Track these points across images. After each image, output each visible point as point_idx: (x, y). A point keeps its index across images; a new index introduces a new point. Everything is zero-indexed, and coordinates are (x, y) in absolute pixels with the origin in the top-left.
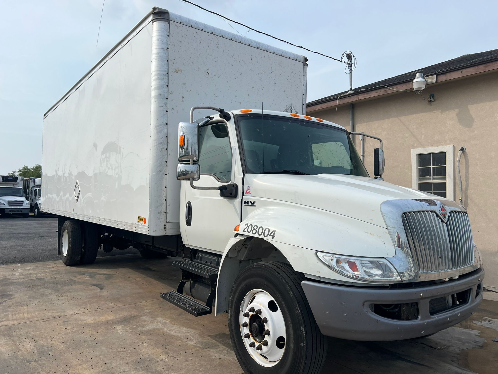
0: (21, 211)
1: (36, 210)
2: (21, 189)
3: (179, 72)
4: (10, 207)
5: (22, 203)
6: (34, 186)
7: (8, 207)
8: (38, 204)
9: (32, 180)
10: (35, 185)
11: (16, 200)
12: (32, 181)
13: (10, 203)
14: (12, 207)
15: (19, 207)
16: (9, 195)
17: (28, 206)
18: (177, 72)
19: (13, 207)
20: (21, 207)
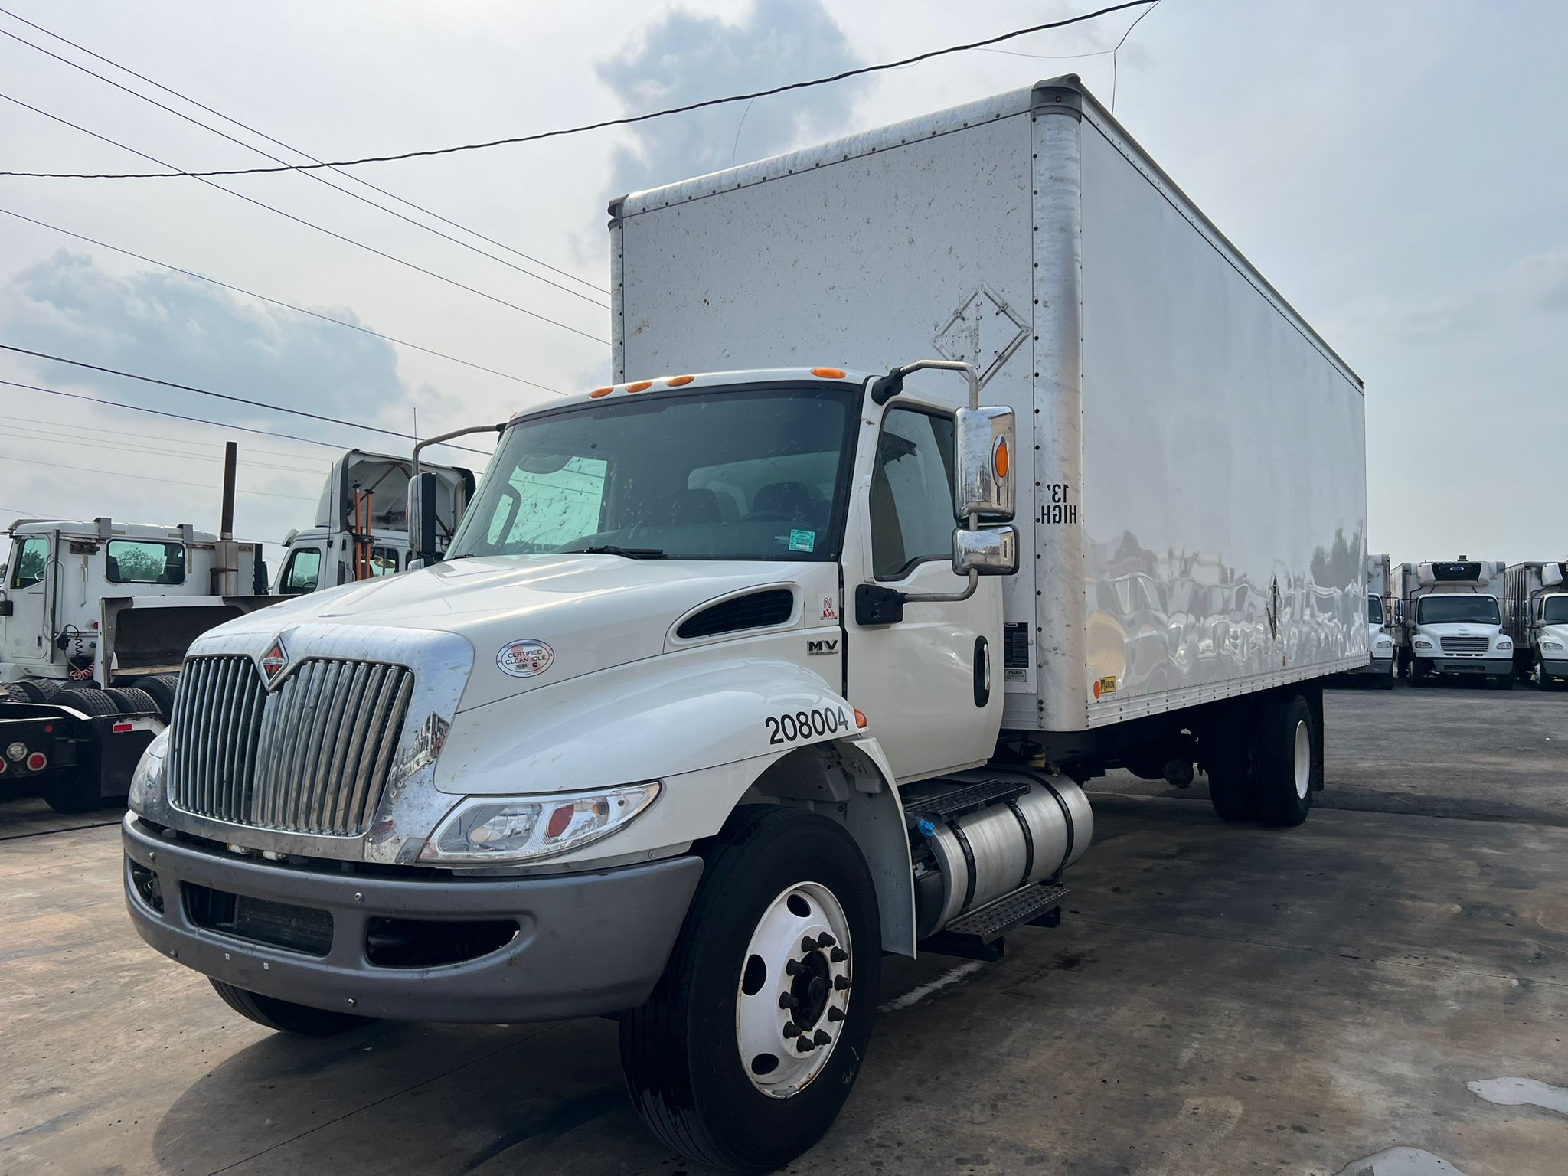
0: (1483, 668)
1: (1538, 667)
2: (1489, 600)
3: (644, 329)
4: (1447, 655)
5: (1483, 642)
6: (1541, 588)
7: (1442, 654)
8: (1541, 646)
9: (1534, 569)
10: (1543, 586)
11: (1465, 635)
12: (1534, 575)
13: (1447, 642)
14: (1452, 655)
15: (1474, 656)
16: (1447, 620)
17: (1508, 654)
18: (641, 332)
19: (1457, 655)
20: (1482, 655)
